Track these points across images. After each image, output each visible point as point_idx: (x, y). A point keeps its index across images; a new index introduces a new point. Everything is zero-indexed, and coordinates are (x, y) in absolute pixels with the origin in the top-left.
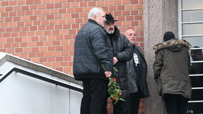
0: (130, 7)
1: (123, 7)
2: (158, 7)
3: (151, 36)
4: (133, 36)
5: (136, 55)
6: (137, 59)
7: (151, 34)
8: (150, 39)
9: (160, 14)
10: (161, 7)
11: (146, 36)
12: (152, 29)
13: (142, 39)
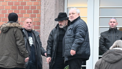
0: (30, 3)
1: (25, 4)
2: (52, 4)
3: (46, 26)
4: (29, 24)
5: (31, 38)
6: (32, 41)
7: (46, 24)
8: (45, 28)
9: (53, 10)
10: (54, 5)
11: (42, 25)
12: (47, 20)
13: (39, 28)
